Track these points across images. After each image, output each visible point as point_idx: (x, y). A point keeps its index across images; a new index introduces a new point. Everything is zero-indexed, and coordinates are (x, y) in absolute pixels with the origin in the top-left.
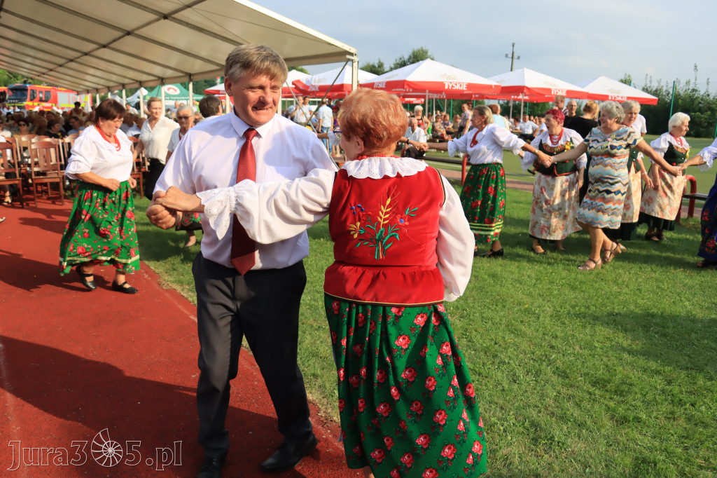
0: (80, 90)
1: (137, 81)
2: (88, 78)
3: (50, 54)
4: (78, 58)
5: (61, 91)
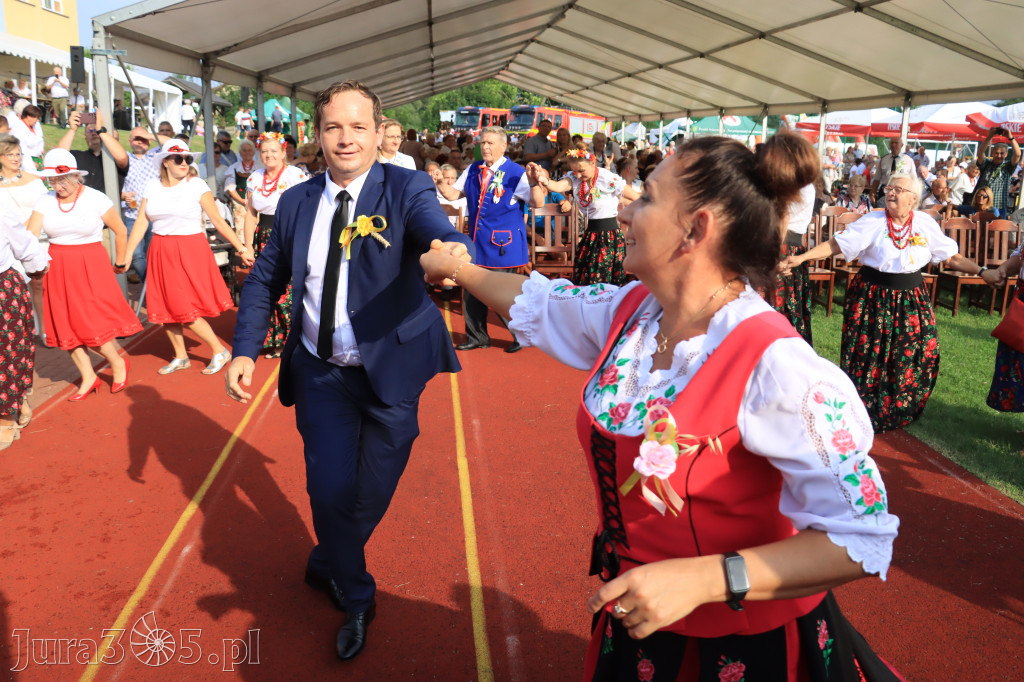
0: (610, 115)
1: (716, 107)
2: (636, 99)
3: (602, 65)
4: (644, 71)
5: (574, 115)
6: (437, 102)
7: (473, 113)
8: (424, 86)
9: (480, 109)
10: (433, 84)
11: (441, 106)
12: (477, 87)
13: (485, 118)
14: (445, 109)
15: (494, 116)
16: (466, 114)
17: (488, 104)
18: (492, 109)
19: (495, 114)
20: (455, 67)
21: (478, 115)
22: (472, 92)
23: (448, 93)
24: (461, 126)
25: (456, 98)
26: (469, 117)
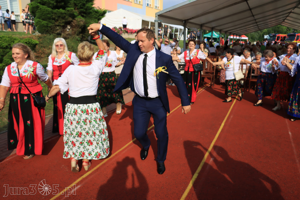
6: (264, 32)
7: (274, 36)
8: (256, 28)
9: (277, 35)
10: (258, 27)
11: (265, 34)
12: (278, 28)
13: (278, 37)
14: (266, 34)
15: (282, 37)
16: (272, 36)
17: (281, 33)
18: (281, 35)
19: (282, 36)
20: (269, 21)
21: (276, 36)
22: (276, 29)
23: (268, 29)
24: (270, 40)
25: (270, 31)
26: (273, 37)
